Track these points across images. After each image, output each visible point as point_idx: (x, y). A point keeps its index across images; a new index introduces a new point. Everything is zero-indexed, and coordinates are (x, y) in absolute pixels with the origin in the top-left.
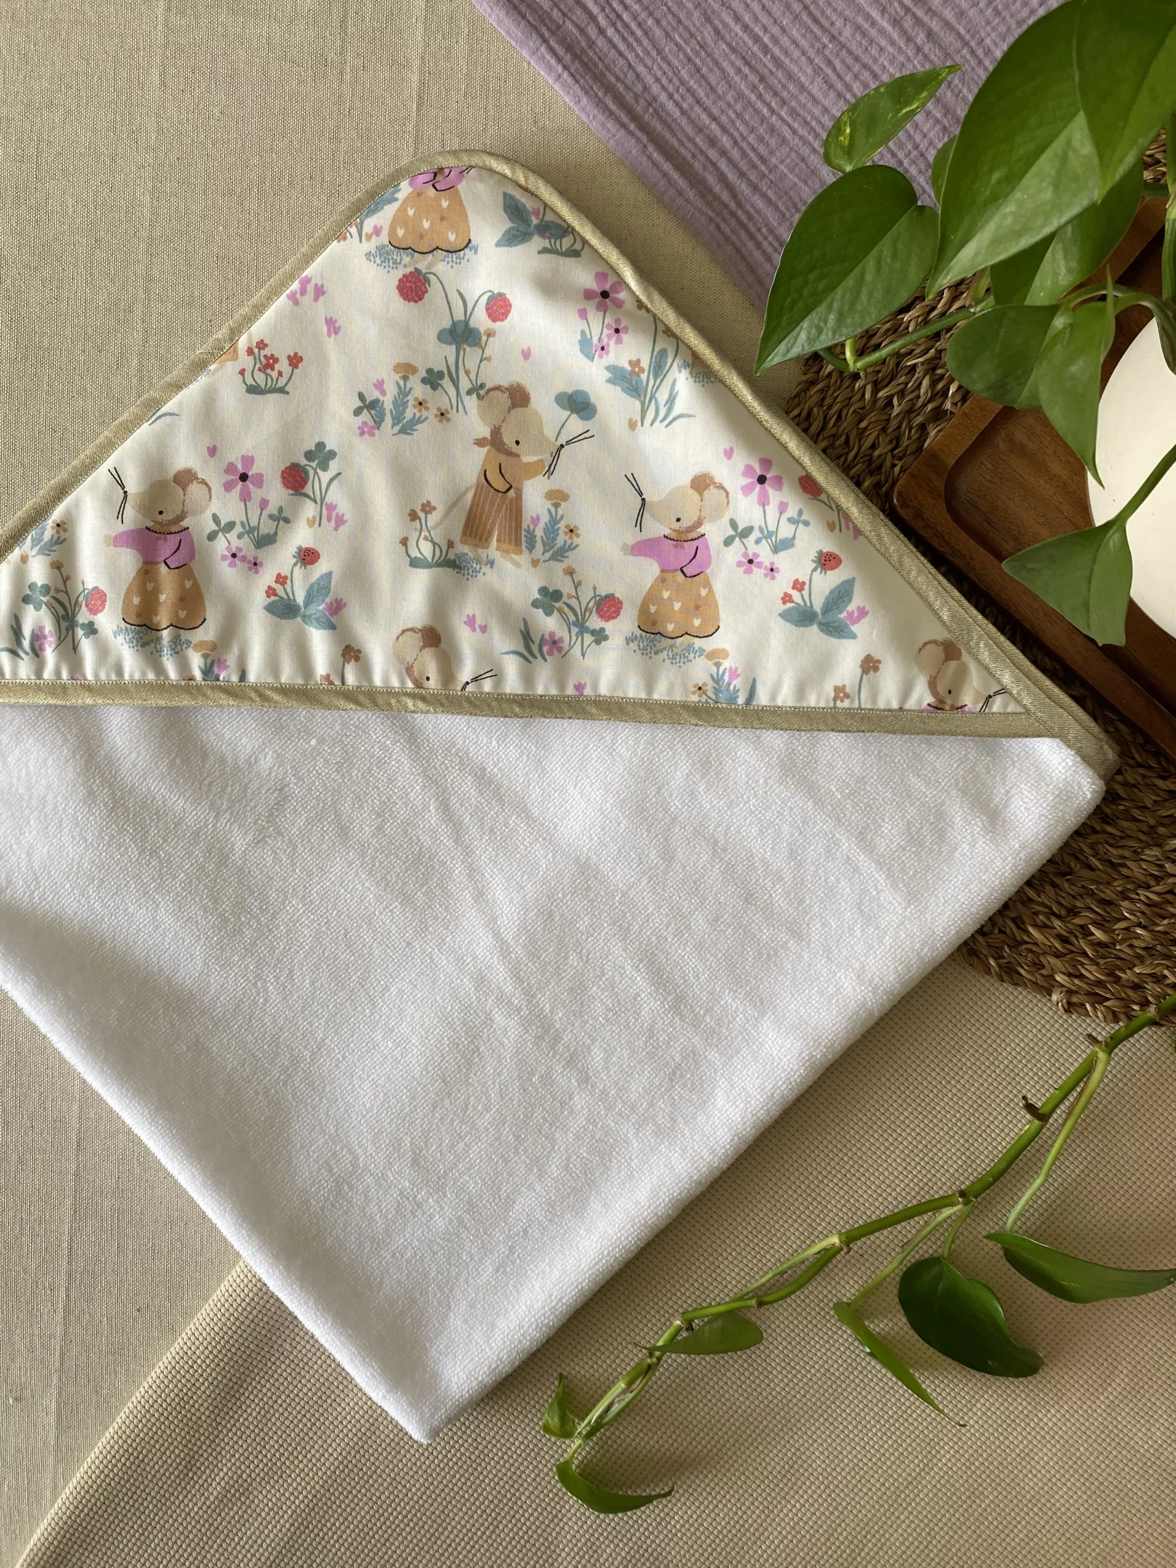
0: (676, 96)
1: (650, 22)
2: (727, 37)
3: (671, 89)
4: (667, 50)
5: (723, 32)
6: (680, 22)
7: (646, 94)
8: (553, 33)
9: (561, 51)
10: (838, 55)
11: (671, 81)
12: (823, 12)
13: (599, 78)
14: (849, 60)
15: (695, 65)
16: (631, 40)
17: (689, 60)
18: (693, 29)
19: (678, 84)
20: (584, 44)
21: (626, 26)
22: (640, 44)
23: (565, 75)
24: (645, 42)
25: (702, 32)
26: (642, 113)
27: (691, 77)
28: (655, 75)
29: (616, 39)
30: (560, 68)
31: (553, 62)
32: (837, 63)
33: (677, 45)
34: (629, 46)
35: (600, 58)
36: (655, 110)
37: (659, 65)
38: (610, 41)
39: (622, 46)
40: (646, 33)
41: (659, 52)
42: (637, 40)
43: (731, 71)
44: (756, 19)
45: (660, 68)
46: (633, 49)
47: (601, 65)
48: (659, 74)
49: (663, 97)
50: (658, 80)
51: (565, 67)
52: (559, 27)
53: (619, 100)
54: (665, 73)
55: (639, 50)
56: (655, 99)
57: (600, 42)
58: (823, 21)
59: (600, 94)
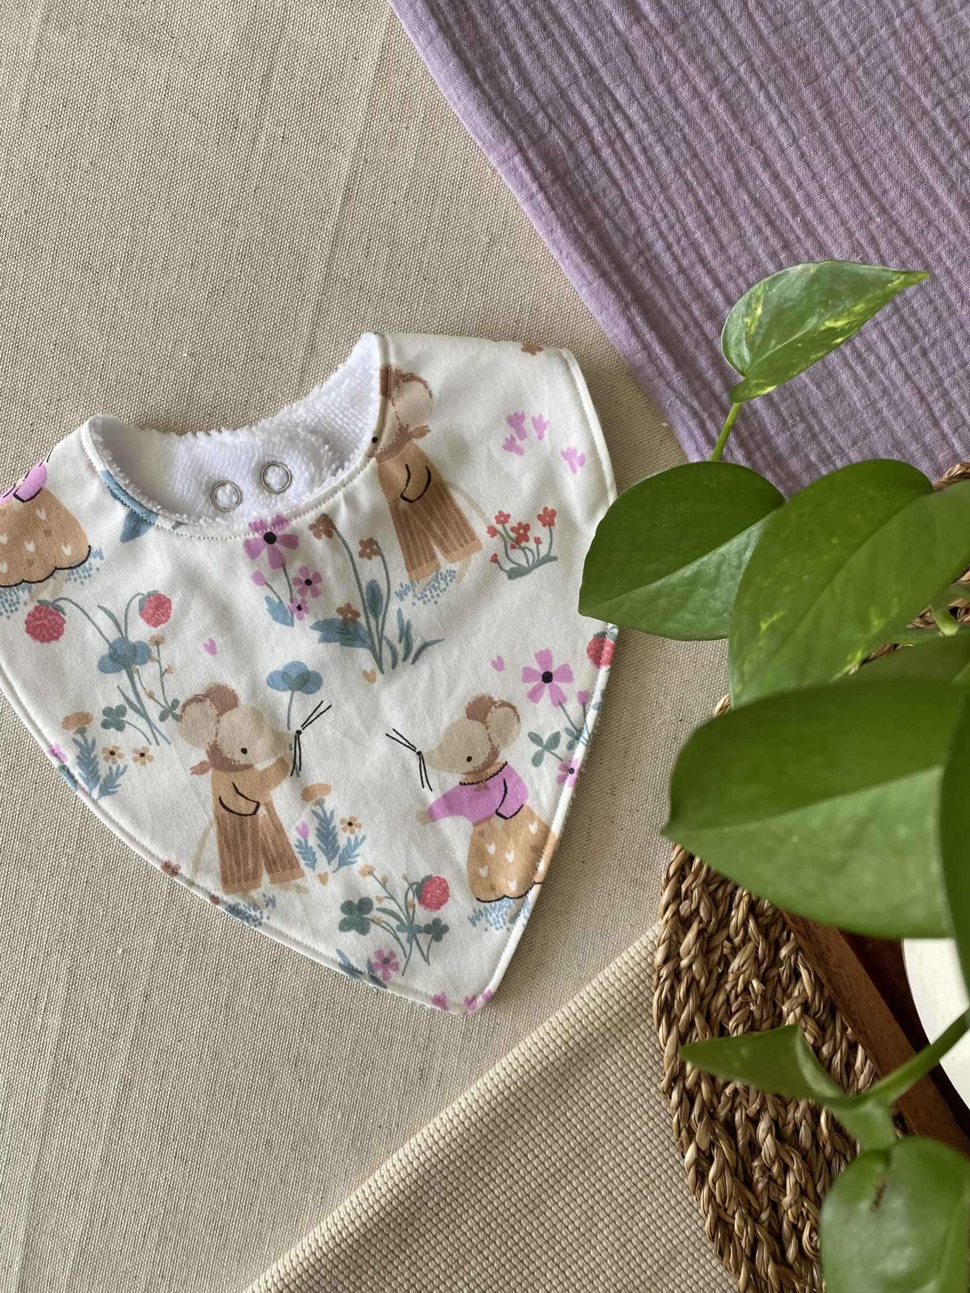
0: (675, 248)
1: (658, 149)
2: (751, 185)
3: (671, 239)
4: (673, 187)
5: (748, 178)
6: (695, 155)
7: (638, 240)
8: (533, 142)
9: (539, 167)
10: (885, 232)
11: (672, 228)
12: (875, 176)
13: (582, 209)
14: (899, 242)
15: (705, 213)
16: (630, 167)
17: (699, 205)
18: (710, 168)
19: (680, 233)
20: (570, 161)
21: (627, 148)
22: (642, 175)
23: (540, 197)
24: (648, 172)
25: (720, 174)
26: (629, 263)
27: (699, 227)
28: (653, 218)
29: (612, 162)
30: (534, 187)
31: (527, 177)
32: (883, 244)
33: (687, 183)
34: (628, 175)
35: (586, 182)
36: (647, 261)
37: (660, 205)
38: (604, 164)
39: (618, 173)
40: (650, 162)
41: (664, 188)
42: (638, 169)
43: (749, 230)
44: (791, 170)
45: (662, 210)
46: (631, 180)
47: (587, 193)
48: (659, 216)
49: (659, 246)
50: (655, 223)
51: (542, 188)
52: (542, 136)
53: (603, 239)
54: (666, 216)
55: (638, 182)
56: (649, 247)
57: (591, 163)
58: (874, 186)
59: (580, 229)
